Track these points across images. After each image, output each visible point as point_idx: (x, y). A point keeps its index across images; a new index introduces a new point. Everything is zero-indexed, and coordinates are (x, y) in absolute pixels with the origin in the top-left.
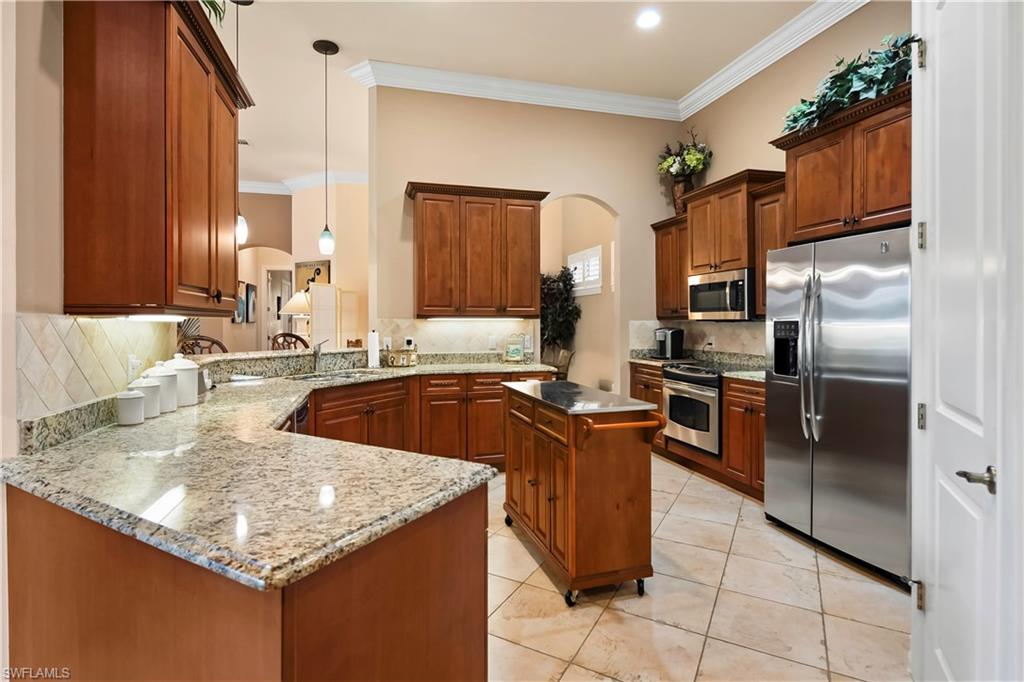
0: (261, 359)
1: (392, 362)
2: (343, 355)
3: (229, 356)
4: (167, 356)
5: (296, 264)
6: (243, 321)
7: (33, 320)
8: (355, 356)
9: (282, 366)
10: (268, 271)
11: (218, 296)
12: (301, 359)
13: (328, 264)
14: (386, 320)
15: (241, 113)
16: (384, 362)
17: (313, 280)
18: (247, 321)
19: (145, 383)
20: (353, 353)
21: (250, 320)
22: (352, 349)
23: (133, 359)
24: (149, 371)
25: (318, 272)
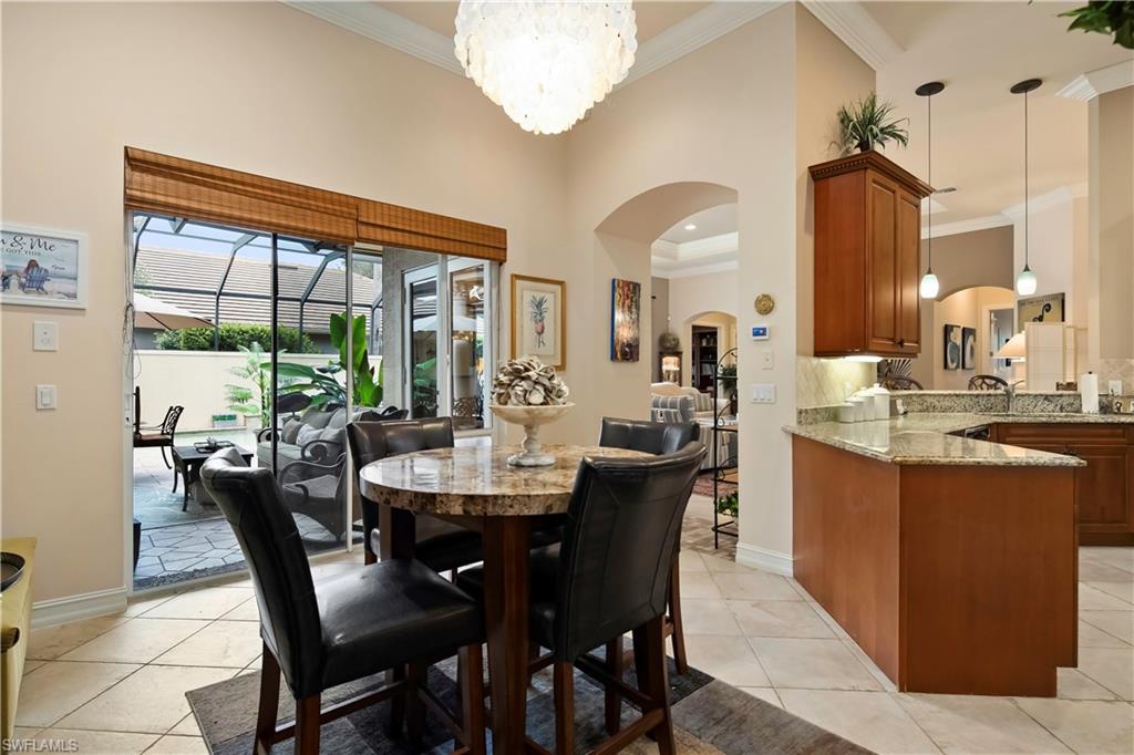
0: (950, 395)
1: (1119, 409)
2: (1047, 397)
3: (921, 392)
4: (870, 386)
5: (1019, 302)
6: (957, 367)
7: (803, 360)
8: (1063, 399)
9: (971, 403)
10: (991, 312)
11: (901, 343)
12: (992, 399)
13: (1062, 299)
14: (1113, 361)
15: (924, 202)
16: (1104, 409)
17: (1041, 319)
18: (963, 367)
19: (855, 399)
20: (1061, 396)
21: (967, 366)
22: (1060, 392)
23: (848, 385)
24: (858, 393)
25: (1048, 308)
